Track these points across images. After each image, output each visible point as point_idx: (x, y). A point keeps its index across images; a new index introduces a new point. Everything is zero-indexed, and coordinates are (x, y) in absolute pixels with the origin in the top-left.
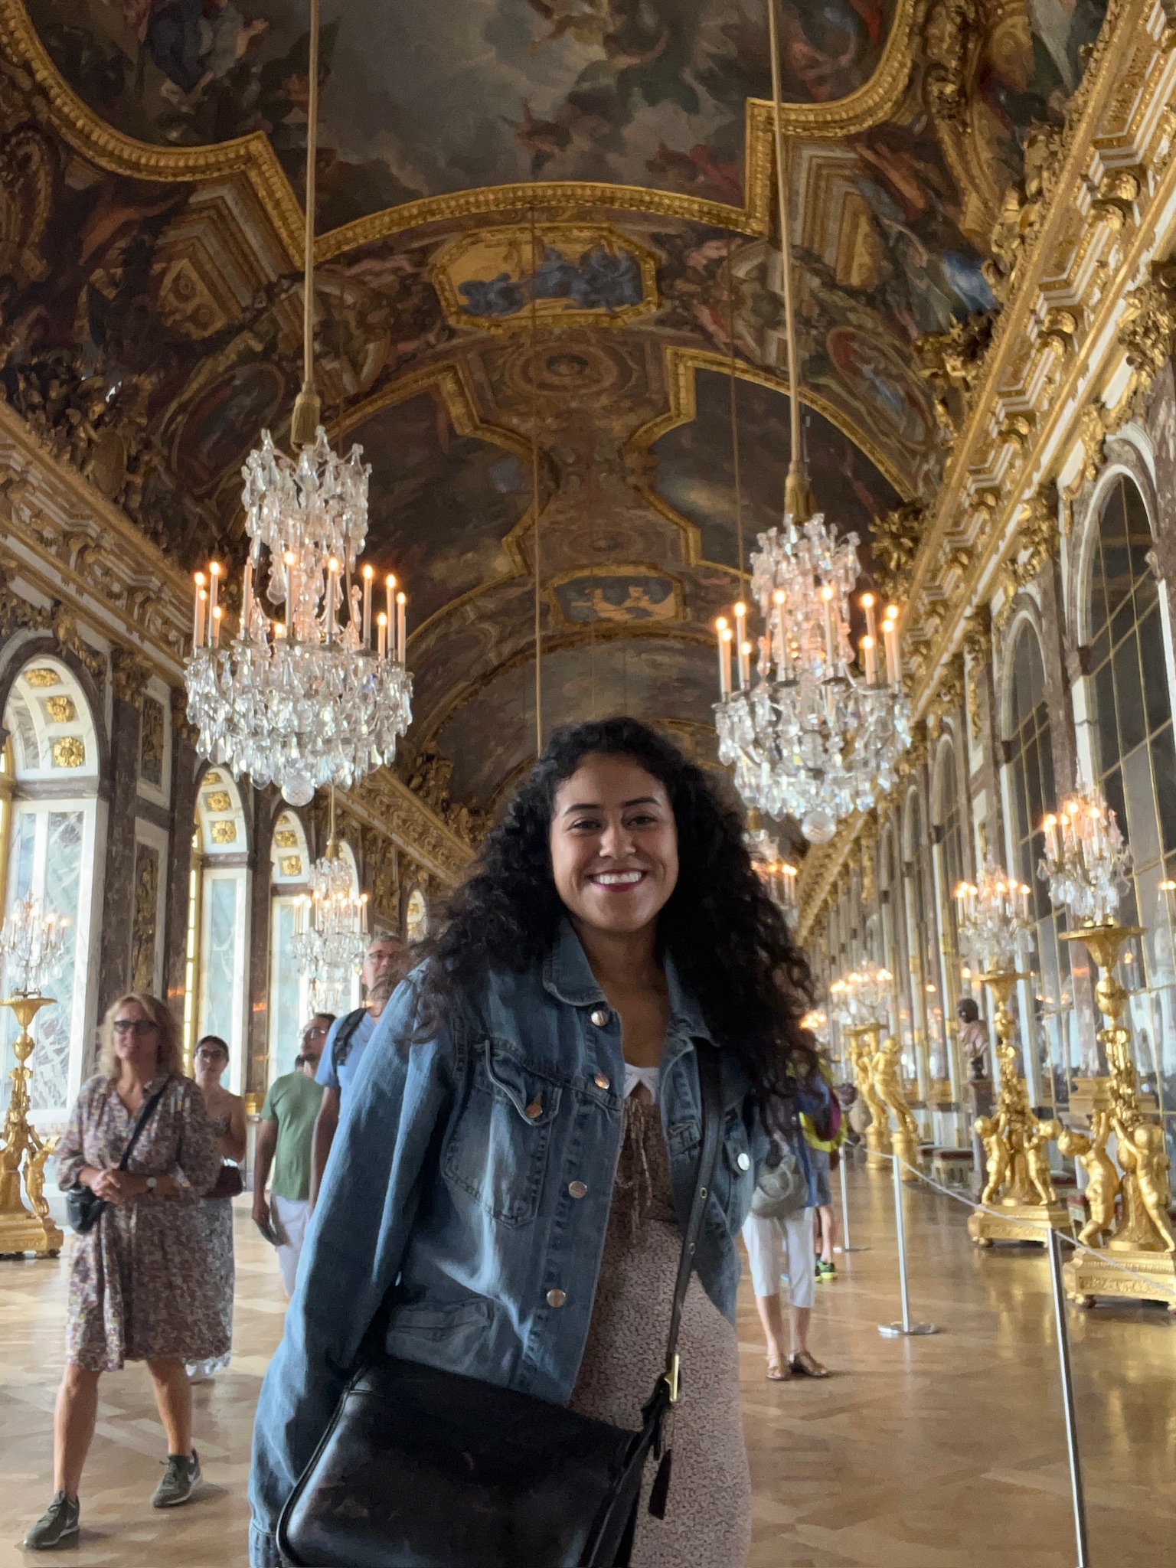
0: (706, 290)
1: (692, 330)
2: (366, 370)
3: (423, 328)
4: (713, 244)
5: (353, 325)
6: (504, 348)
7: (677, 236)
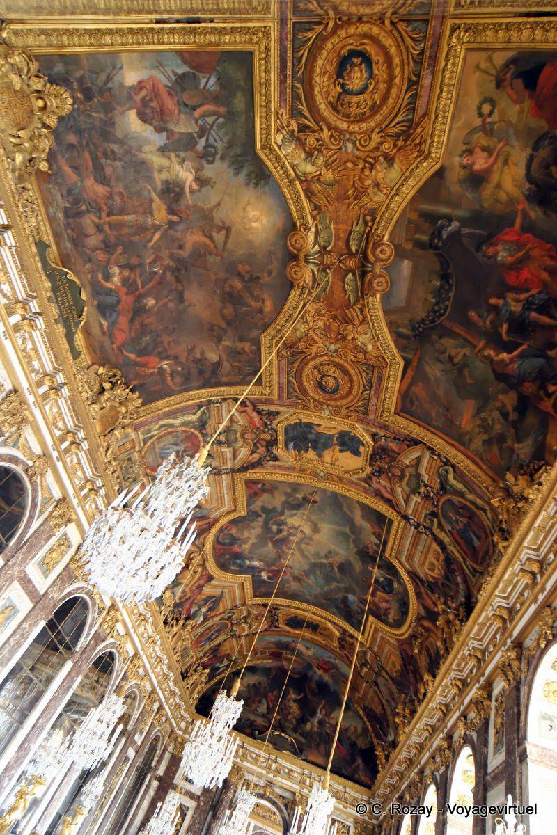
0: (258, 436)
1: (263, 410)
2: (418, 454)
3: (384, 450)
4: (254, 460)
5: (406, 479)
6: (356, 411)
7: (268, 461)
